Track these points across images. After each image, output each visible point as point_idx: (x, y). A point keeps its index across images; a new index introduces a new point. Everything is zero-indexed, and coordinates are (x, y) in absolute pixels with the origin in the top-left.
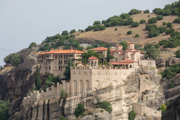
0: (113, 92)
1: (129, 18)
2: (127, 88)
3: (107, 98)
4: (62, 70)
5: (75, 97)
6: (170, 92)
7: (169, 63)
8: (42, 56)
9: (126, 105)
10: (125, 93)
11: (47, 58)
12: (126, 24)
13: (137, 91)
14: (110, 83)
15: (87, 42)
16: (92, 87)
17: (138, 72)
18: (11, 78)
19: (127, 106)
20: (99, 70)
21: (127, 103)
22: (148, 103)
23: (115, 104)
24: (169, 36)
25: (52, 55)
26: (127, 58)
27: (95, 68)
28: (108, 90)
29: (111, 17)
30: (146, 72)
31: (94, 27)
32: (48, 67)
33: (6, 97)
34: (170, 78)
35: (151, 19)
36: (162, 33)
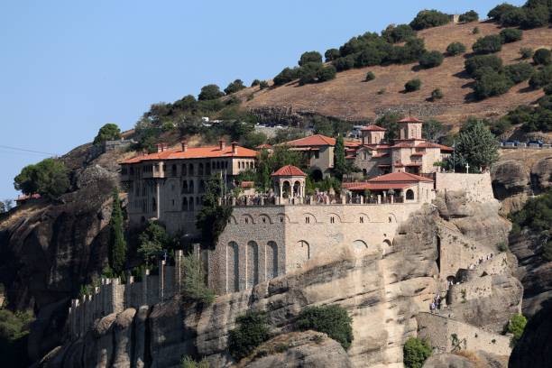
0: (354, 277)
1: (413, 38)
2: (400, 266)
3: (335, 298)
4: (192, 209)
5: (232, 297)
6: (544, 274)
7: (540, 179)
8: (132, 169)
9: (396, 319)
10: (393, 279)
11: (146, 175)
12: (403, 59)
13: (431, 273)
14: (343, 249)
15: (277, 120)
16: (287, 263)
17: (433, 212)
18: (37, 240)
19: (400, 322)
20: (308, 209)
21: (401, 312)
22: (470, 312)
23: (361, 314)
24: (540, 93)
25: (161, 164)
26: (397, 167)
27: (296, 201)
28: (336, 270)
29: (354, 38)
30: (461, 212)
31: (299, 71)
32: (150, 202)
33: (23, 300)
34: (544, 228)
35: (484, 39)
36: (517, 82)
